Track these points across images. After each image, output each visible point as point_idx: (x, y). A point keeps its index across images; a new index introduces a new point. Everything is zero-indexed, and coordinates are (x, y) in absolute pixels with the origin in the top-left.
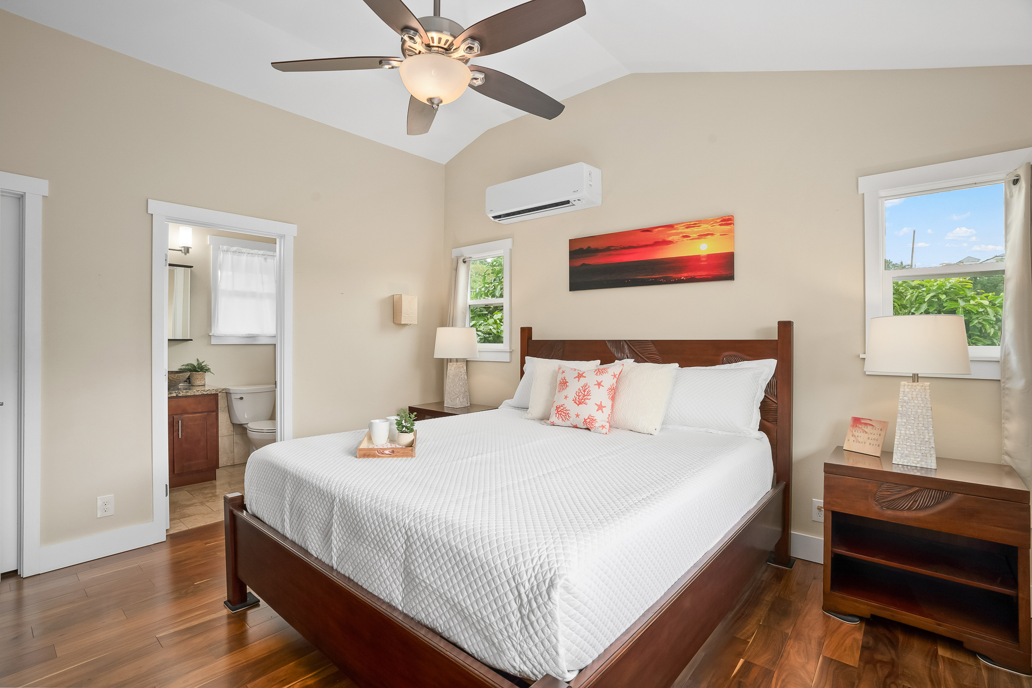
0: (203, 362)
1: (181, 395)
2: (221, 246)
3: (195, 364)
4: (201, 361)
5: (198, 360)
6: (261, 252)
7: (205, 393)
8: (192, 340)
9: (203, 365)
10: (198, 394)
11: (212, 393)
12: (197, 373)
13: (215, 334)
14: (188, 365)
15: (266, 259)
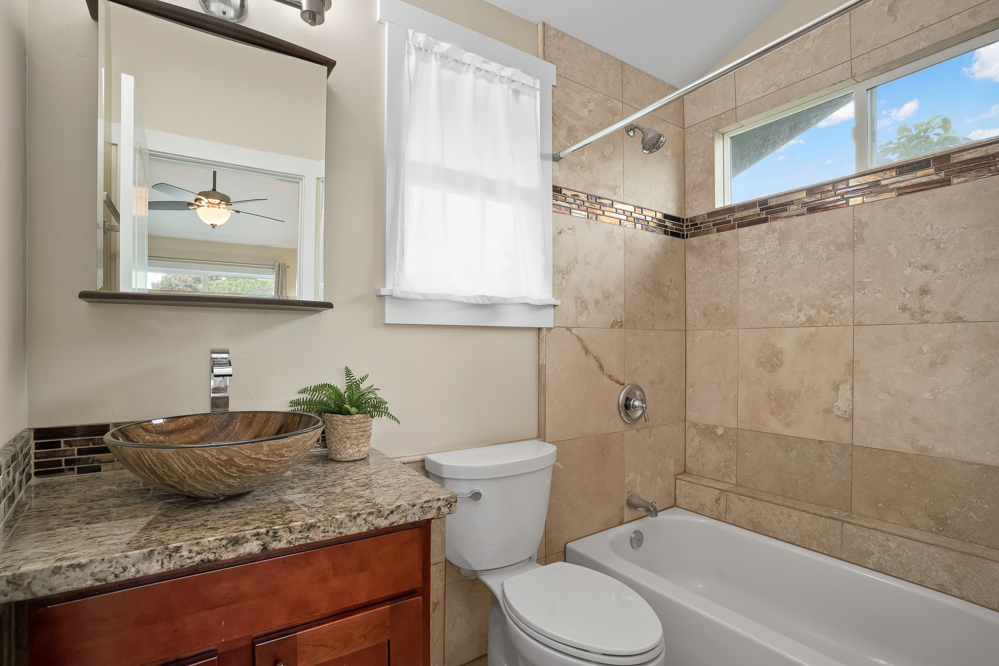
0: (363, 379)
1: (282, 545)
2: (410, 32)
3: (341, 385)
4: (357, 376)
5: (348, 373)
6: (508, 72)
7: (383, 523)
8: (329, 306)
9: (363, 386)
10: (354, 530)
11: (410, 519)
12: (347, 419)
13: (398, 293)
14: (317, 389)
15: (516, 92)
